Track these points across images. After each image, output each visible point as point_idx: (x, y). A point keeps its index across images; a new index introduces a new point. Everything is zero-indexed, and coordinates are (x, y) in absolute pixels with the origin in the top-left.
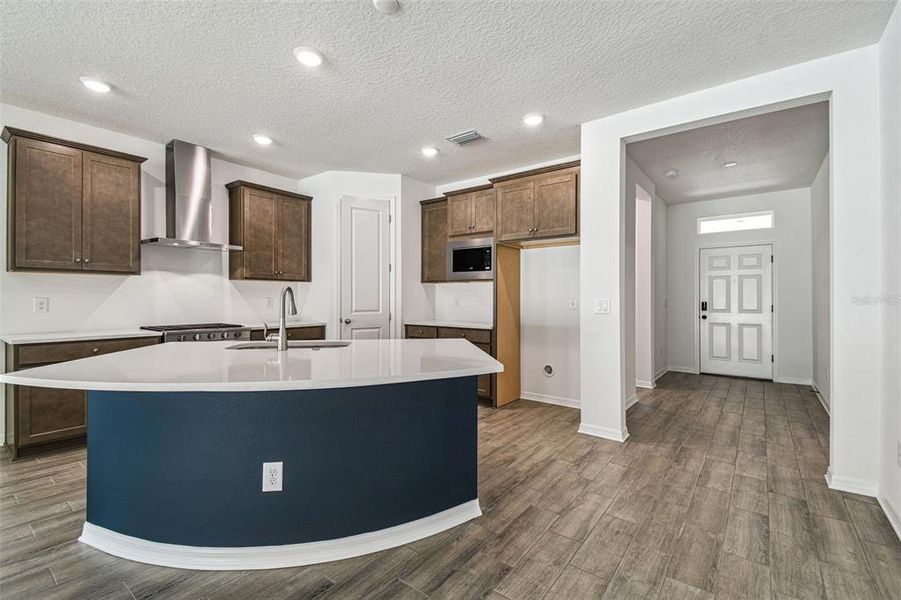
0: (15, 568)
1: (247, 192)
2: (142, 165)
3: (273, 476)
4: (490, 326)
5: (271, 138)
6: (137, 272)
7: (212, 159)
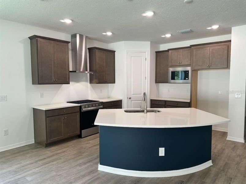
0: (87, 178)
1: (97, 50)
2: (69, 44)
3: (162, 152)
4: (189, 101)
5: (112, 32)
6: (69, 83)
7: (87, 39)
